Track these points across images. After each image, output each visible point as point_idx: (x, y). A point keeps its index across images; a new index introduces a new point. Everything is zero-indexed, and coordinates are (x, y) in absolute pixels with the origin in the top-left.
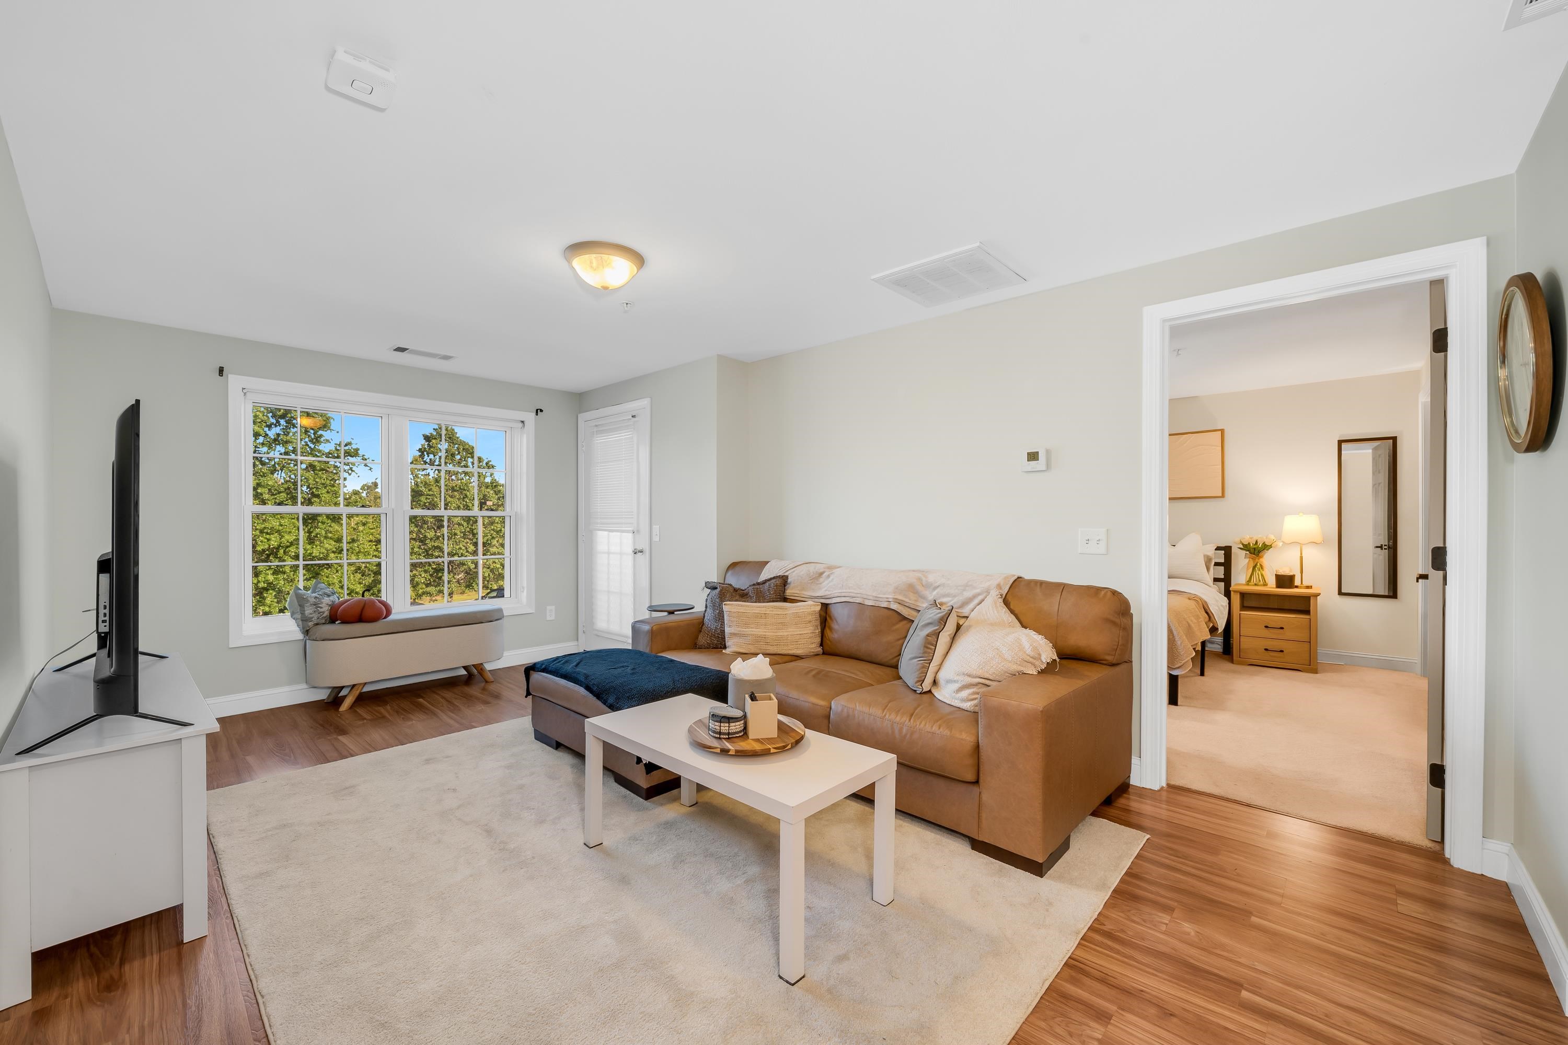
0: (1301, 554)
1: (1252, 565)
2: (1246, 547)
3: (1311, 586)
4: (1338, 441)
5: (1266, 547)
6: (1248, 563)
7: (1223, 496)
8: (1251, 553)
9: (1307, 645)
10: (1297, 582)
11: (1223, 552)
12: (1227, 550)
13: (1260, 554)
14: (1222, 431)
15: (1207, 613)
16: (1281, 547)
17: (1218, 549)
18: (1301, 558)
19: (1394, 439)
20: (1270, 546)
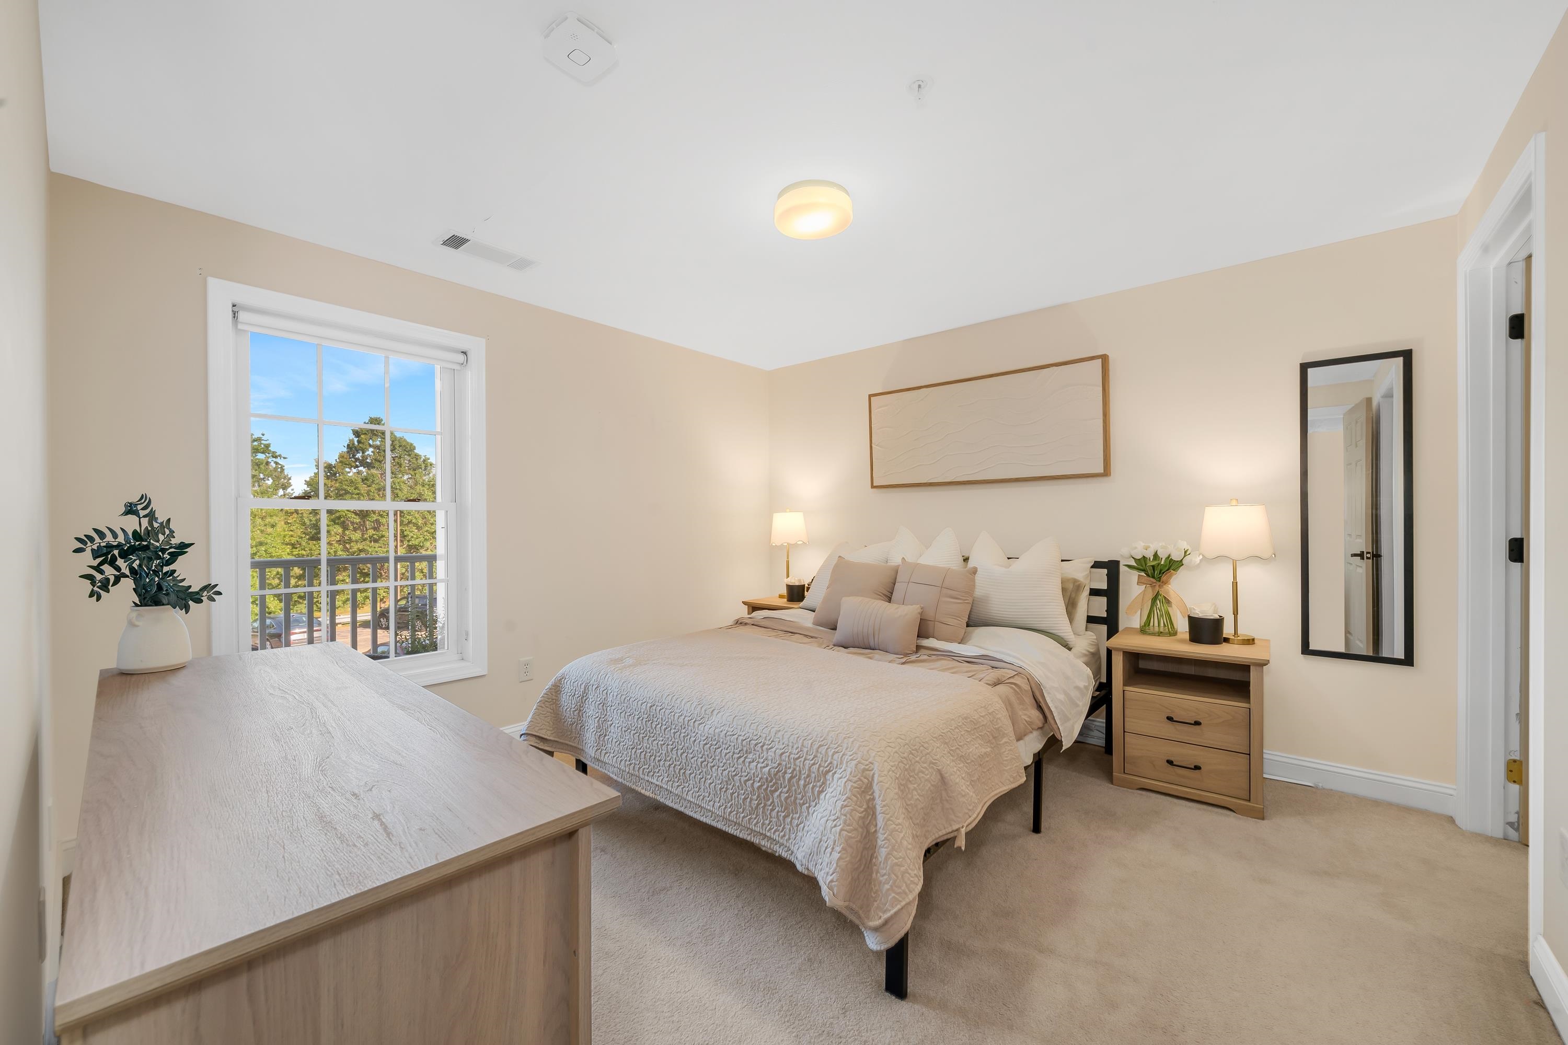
0: (1235, 577)
1: (1150, 595)
2: (1142, 565)
3: (1253, 640)
4: (1301, 364)
5: (1173, 565)
6: (1145, 590)
7: (1106, 473)
8: (1148, 575)
9: (1243, 759)
10: (1228, 630)
11: (1105, 571)
12: (1112, 568)
13: (1164, 578)
14: (1104, 359)
15: (1040, 708)
16: (1199, 564)
17: (1097, 565)
18: (1235, 585)
19: (1407, 356)
20: (1180, 563)
